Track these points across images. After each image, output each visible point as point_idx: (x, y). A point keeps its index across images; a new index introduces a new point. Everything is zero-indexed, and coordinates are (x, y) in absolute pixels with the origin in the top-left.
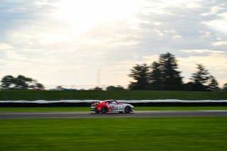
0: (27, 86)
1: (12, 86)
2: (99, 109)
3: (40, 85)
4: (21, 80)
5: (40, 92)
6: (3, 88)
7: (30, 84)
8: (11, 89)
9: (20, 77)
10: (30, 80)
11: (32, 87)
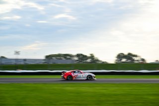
0: (133, 60)
5: (143, 64)
6: (118, 62)
7: (135, 58)
8: (123, 62)
9: (130, 54)
10: (136, 56)
11: (138, 61)
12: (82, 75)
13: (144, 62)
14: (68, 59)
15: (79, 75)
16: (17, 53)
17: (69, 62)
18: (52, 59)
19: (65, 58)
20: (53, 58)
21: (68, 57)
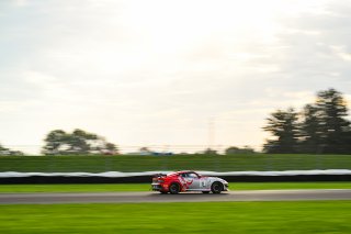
0: (88, 148)
1: (64, 147)
2: (166, 186)
3: (111, 147)
4: (79, 138)
5: (111, 158)
6: (49, 152)
7: (92, 143)
9: (78, 132)
10: (93, 137)
11: (98, 149)
12: (200, 181)
13: (113, 152)
15: (196, 181)
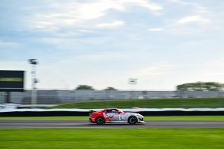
2: (93, 119)
12: (119, 115)
14: (212, 90)
15: (116, 115)
16: (133, 81)
17: (214, 95)
18: (187, 90)
19: (208, 88)
20: (189, 89)
21: (213, 87)
